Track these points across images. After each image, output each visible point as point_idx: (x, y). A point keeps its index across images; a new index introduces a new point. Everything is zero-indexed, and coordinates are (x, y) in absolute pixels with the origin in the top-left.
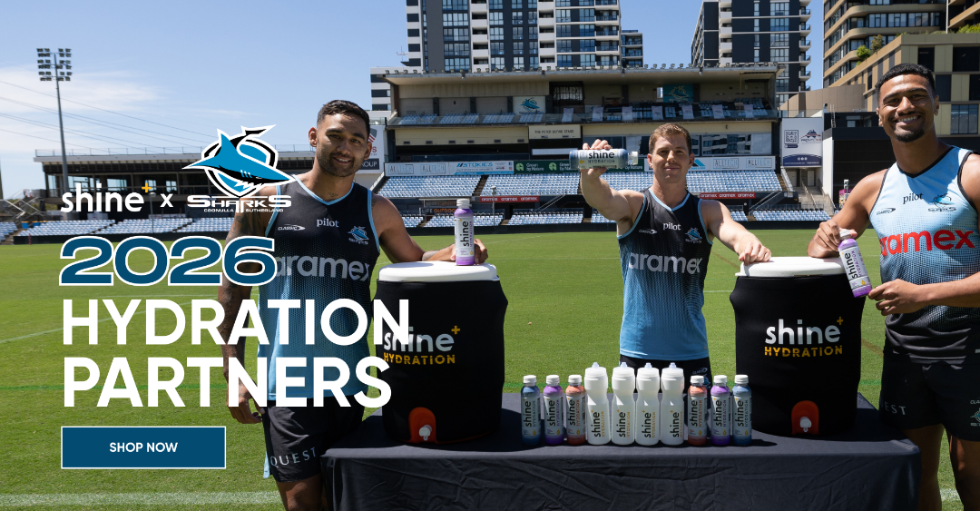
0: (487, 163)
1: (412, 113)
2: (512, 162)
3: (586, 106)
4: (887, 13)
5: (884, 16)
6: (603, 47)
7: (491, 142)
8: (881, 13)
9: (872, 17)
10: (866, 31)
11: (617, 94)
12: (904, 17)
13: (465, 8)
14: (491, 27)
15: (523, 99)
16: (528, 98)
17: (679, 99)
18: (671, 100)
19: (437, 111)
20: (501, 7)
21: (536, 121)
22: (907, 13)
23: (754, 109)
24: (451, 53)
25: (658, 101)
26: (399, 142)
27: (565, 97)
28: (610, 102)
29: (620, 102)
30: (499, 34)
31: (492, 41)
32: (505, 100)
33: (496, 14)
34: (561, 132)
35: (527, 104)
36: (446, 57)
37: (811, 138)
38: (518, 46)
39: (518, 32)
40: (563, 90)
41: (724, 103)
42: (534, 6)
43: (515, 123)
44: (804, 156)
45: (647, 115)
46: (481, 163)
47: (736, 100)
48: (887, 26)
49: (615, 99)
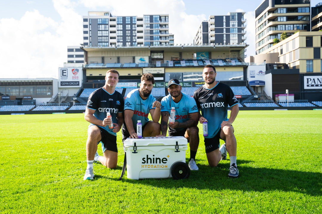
0: (126, 83)
1: (93, 63)
2: (136, 83)
3: (164, 61)
4: (285, 25)
5: (284, 26)
6: (163, 39)
7: (127, 75)
8: (282, 25)
9: (279, 26)
10: (276, 32)
11: (177, 56)
12: (292, 26)
13: (107, 23)
14: (118, 30)
15: (140, 58)
16: (141, 57)
17: (203, 58)
18: (200, 58)
19: (103, 62)
20: (122, 23)
21: (145, 66)
22: (293, 24)
23: (235, 62)
24: (101, 41)
25: (194, 59)
26: (88, 74)
27: (156, 57)
28: (174, 59)
29: (179, 59)
30: (121, 33)
31: (118, 36)
32: (132, 58)
33: (120, 25)
34: (156, 71)
35: (141, 60)
36: (99, 42)
37: (260, 73)
38: (128, 39)
39: (128, 33)
40: (155, 54)
41: (222, 60)
42: (135, 23)
43: (137, 67)
44: (258, 81)
45: (191, 64)
46: (123, 83)
47: (226, 59)
48: (285, 30)
49: (177, 58)
